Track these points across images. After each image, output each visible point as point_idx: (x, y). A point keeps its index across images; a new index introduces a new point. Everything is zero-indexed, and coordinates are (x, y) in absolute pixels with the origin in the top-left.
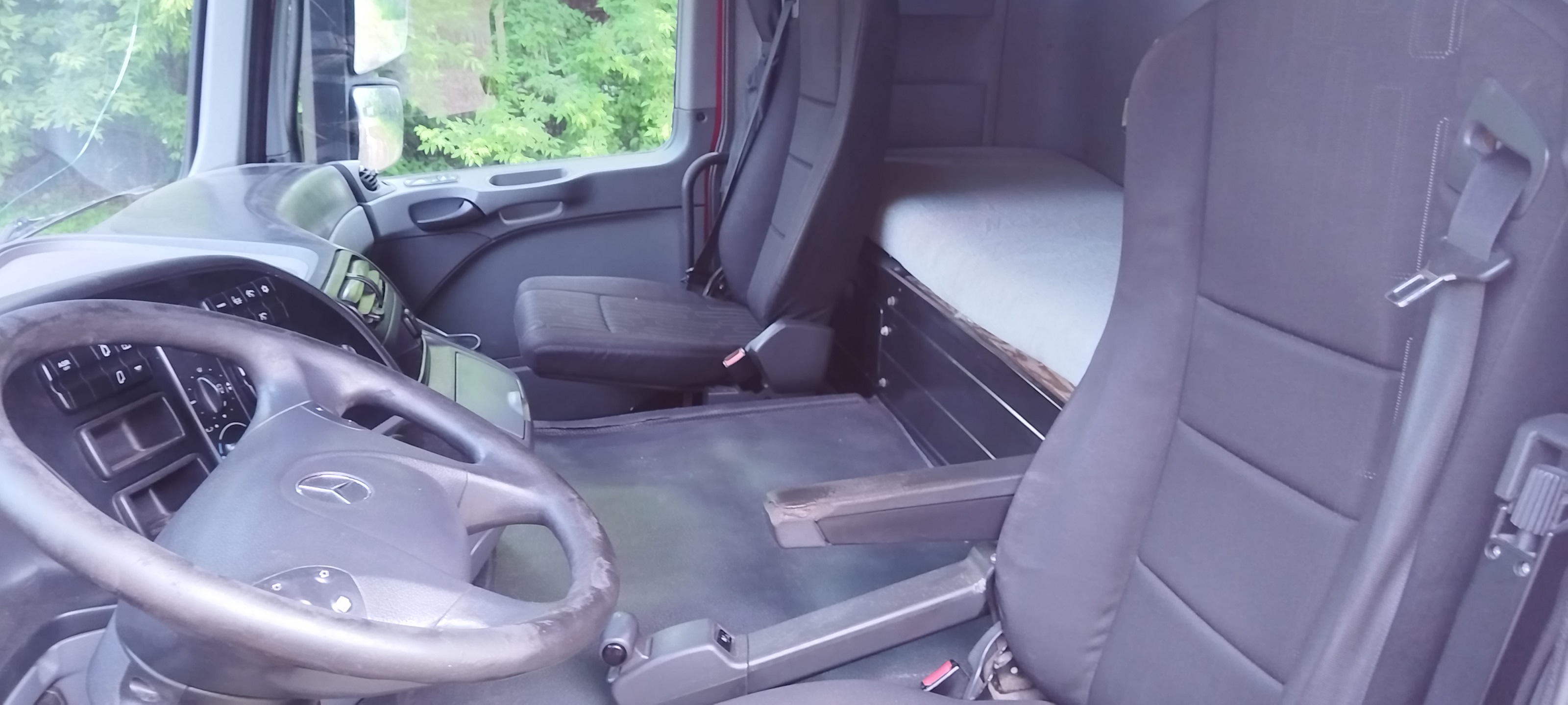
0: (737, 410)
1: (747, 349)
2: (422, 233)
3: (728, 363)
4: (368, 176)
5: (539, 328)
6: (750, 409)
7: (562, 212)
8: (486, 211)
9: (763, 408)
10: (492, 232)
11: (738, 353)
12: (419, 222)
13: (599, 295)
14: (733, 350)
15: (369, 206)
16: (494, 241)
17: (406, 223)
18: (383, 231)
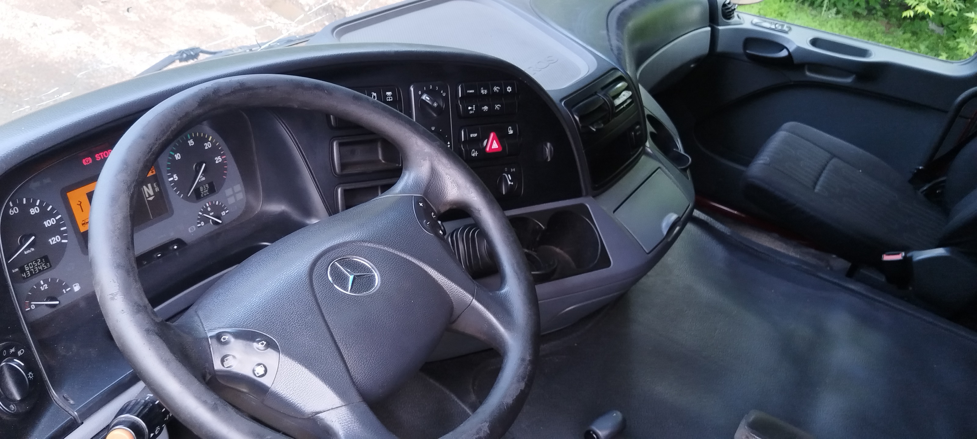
0: (871, 295)
1: (909, 255)
2: (745, 58)
3: (886, 258)
4: (729, 8)
5: (764, 164)
6: (881, 299)
7: (852, 82)
8: (796, 61)
9: (892, 304)
10: (794, 77)
11: (899, 254)
12: (748, 51)
13: (833, 156)
14: (895, 250)
15: (718, 29)
16: (792, 83)
17: (739, 49)
18: (721, 48)
